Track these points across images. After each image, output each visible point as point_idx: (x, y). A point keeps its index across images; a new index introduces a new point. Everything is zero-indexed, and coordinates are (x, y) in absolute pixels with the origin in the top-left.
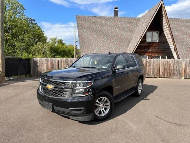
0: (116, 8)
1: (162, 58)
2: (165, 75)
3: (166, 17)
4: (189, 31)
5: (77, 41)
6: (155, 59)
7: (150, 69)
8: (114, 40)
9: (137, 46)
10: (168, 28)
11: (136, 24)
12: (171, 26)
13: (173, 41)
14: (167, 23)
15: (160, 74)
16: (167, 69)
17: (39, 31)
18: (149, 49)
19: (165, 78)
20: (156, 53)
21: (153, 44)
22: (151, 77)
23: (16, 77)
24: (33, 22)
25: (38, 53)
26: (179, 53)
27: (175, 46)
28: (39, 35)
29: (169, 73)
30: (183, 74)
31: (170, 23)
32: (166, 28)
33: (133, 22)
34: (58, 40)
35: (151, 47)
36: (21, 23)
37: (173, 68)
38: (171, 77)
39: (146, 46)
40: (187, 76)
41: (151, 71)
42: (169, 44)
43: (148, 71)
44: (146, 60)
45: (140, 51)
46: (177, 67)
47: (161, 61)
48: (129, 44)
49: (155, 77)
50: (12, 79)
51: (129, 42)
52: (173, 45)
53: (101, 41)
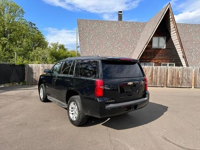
0: (120, 12)
1: (170, 65)
2: (173, 85)
3: (173, 22)
4: (198, 37)
5: (79, 47)
6: (162, 67)
7: (157, 77)
8: (118, 45)
9: (142, 52)
10: (176, 34)
11: (141, 29)
12: (179, 32)
13: (182, 47)
14: (174, 27)
15: (168, 83)
16: (175, 77)
17: (39, 35)
18: (155, 55)
19: (173, 87)
20: (163, 60)
21: (159, 51)
22: (158, 86)
23: (7, 85)
24: (33, 26)
25: (37, 58)
26: (187, 60)
27: (184, 53)
28: (39, 39)
29: (177, 82)
30: (193, 83)
31: (178, 28)
32: (174, 33)
33: (138, 26)
34: (59, 45)
35: (157, 53)
36: (20, 27)
37: (182, 76)
38: (180, 87)
39: (152, 52)
40: (197, 86)
41: (158, 79)
42: (177, 50)
43: (155, 79)
44: (152, 68)
45: (146, 57)
46: (186, 76)
47: (168, 69)
48: (134, 49)
49: (162, 86)
50: (2, 87)
51: (134, 48)
52: (181, 52)
53: (104, 47)
